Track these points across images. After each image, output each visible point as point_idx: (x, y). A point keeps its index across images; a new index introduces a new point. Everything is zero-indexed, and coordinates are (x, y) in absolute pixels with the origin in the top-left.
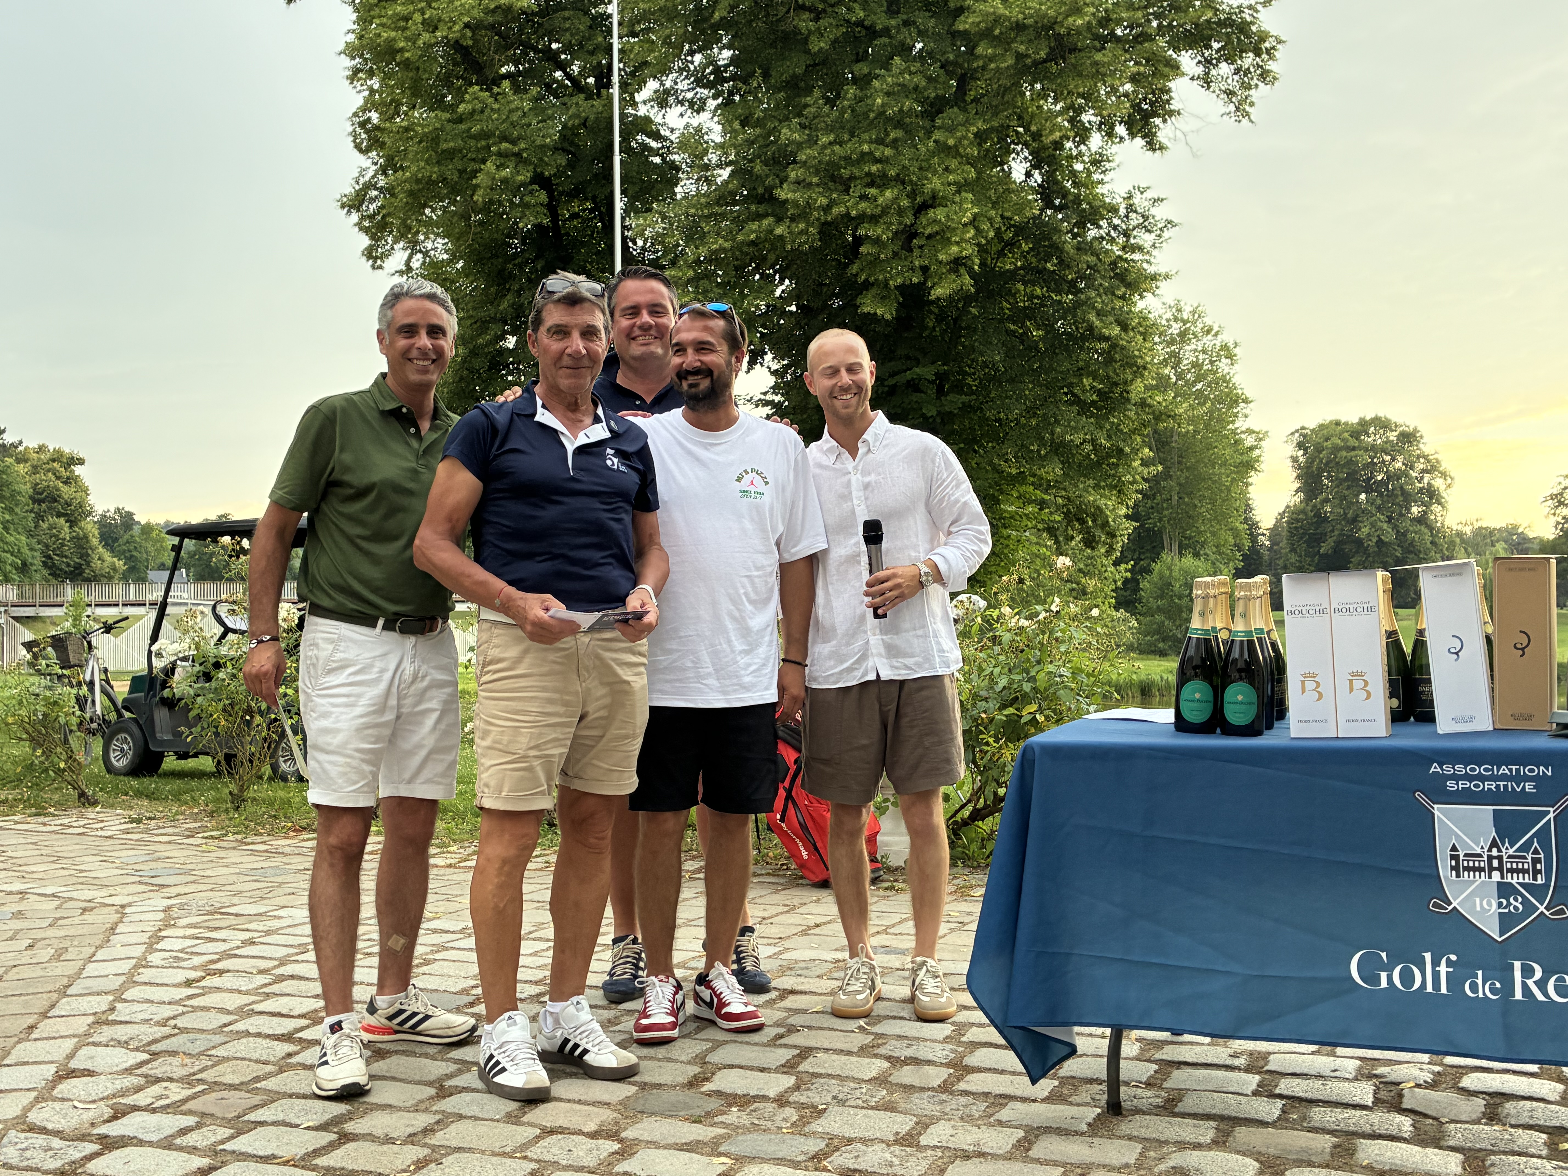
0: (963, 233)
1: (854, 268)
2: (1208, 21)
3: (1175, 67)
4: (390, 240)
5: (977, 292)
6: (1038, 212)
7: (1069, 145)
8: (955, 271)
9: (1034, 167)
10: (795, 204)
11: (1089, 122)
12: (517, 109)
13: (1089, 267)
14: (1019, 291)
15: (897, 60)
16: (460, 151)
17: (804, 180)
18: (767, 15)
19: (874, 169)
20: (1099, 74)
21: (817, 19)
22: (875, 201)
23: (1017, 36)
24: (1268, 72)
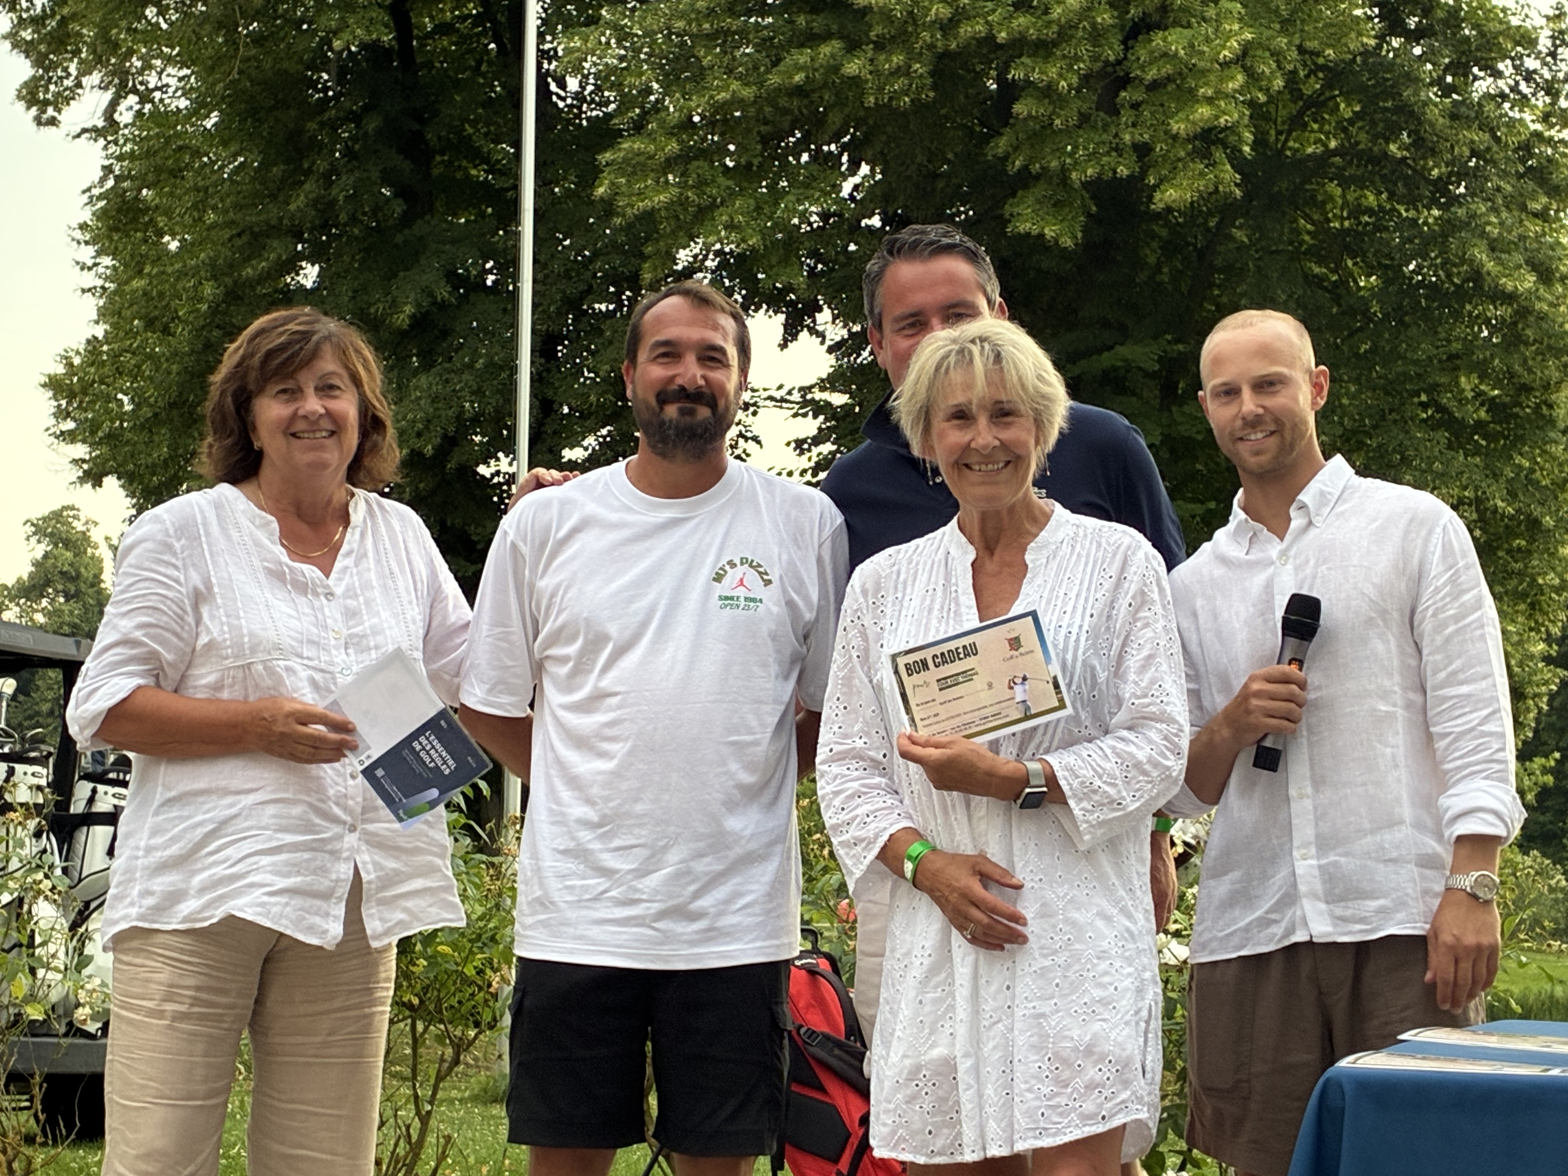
0: (1222, 80)
1: (1002, 144)
4: (73, 69)
5: (1248, 196)
6: (1372, 42)
8: (1205, 155)
10: (886, 14)
13: (1474, 153)
14: (1331, 198)
22: (1046, 12)
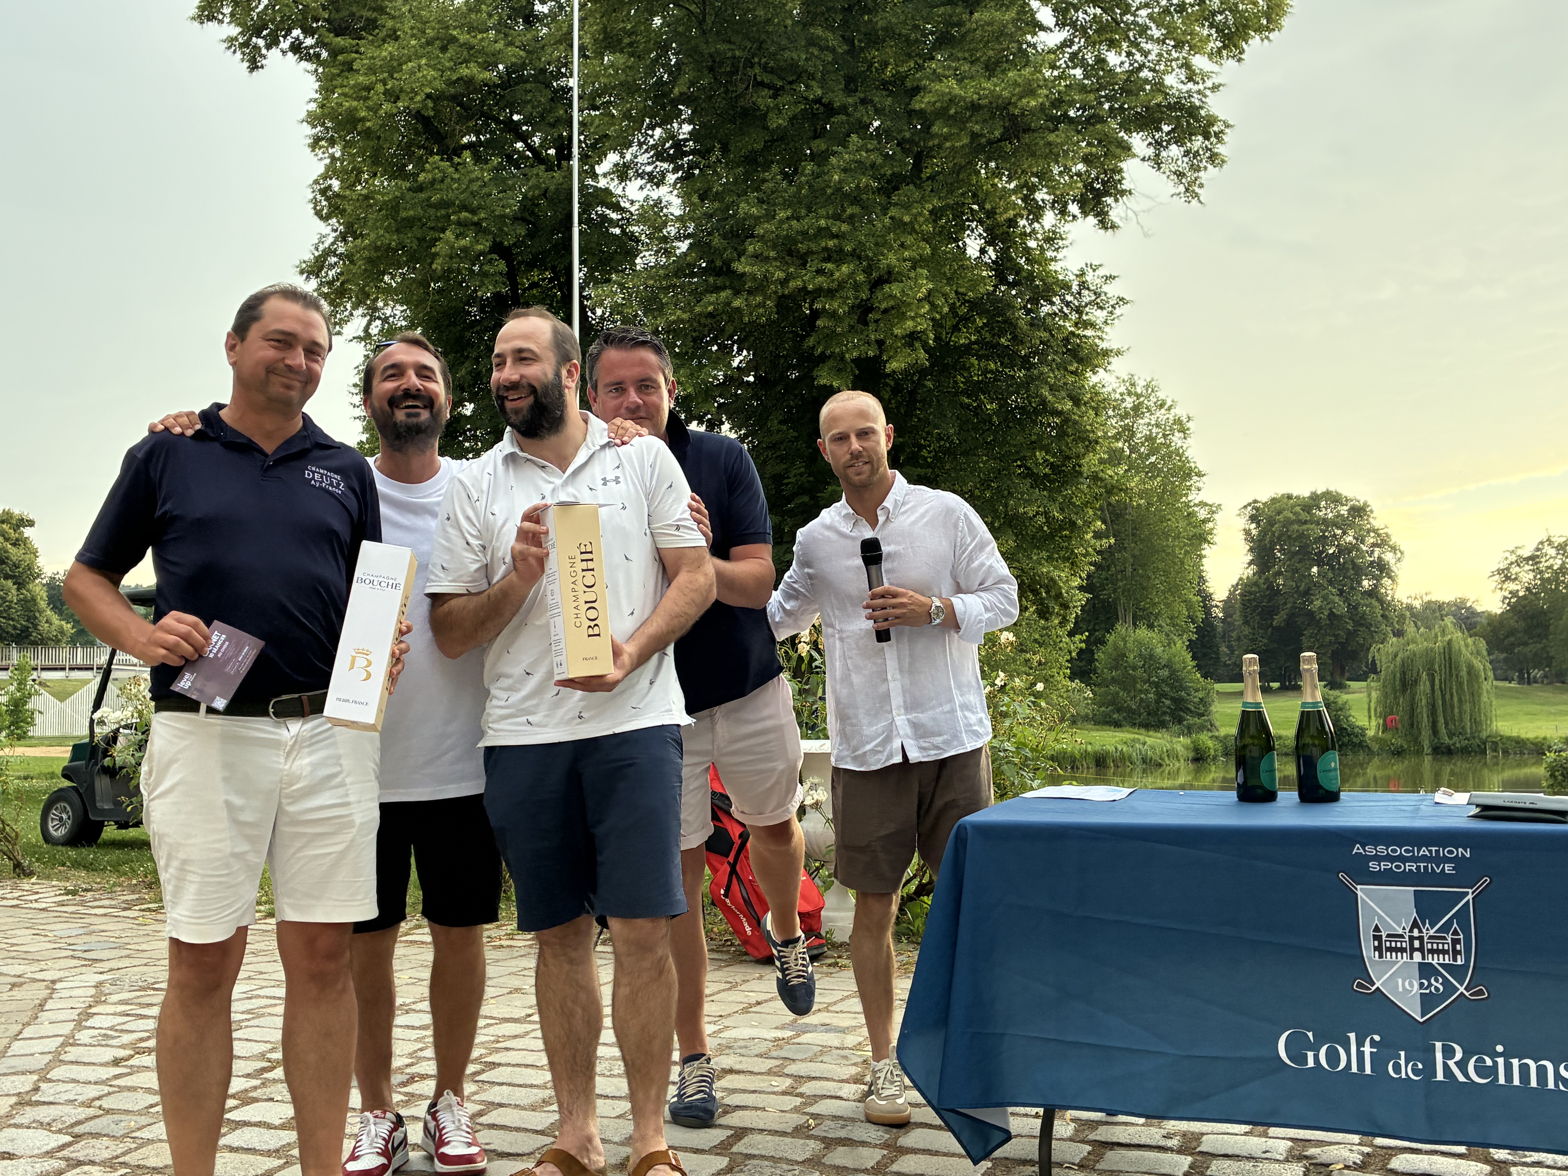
0: (919, 308)
1: (811, 341)
2: (1159, 105)
3: (1127, 148)
4: (349, 306)
5: (932, 365)
6: (991, 288)
7: (1022, 222)
8: (911, 345)
9: (988, 243)
10: (753, 277)
11: (1043, 200)
12: (478, 179)
13: (1041, 342)
14: (973, 365)
15: (854, 137)
16: (420, 220)
17: (762, 254)
18: (727, 92)
19: (831, 243)
20: (1053, 154)
21: (775, 96)
22: (832, 275)
23: (971, 116)
24: (1217, 154)
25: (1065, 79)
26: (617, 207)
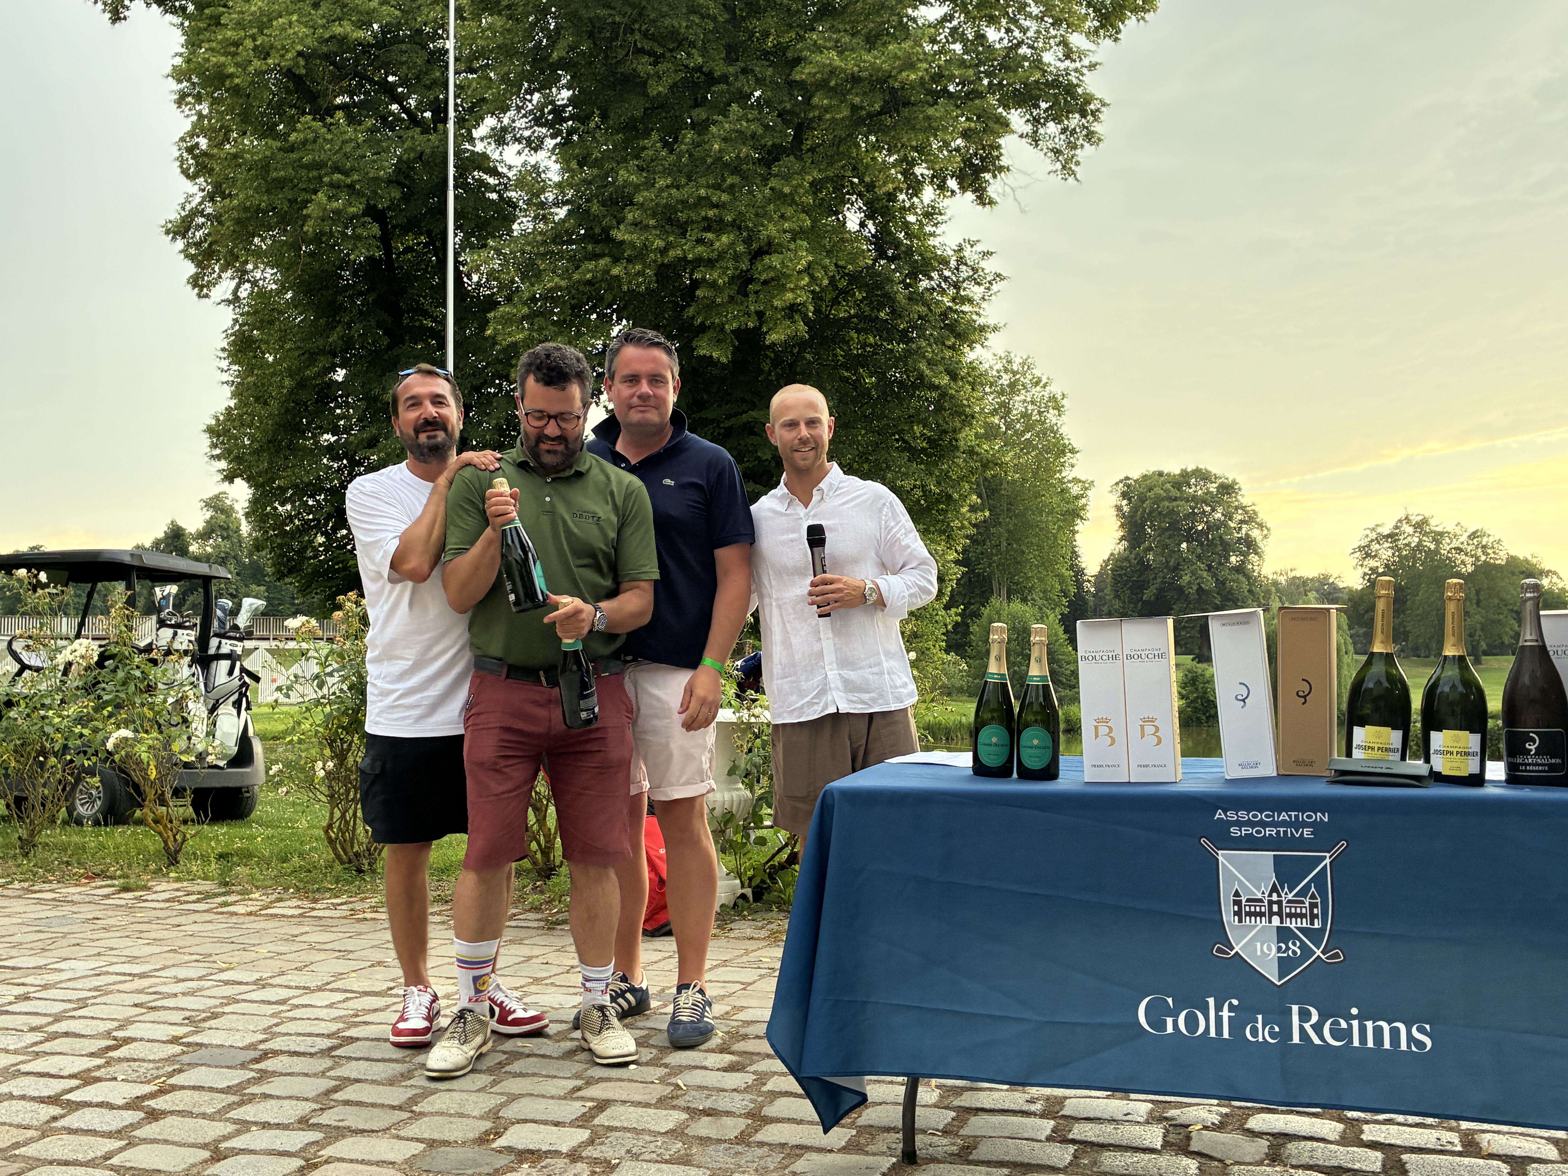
0: (798, 280)
1: (691, 311)
2: (1037, 82)
3: (1005, 125)
4: (217, 269)
5: (812, 338)
6: (870, 262)
7: (902, 197)
8: (791, 317)
9: (868, 217)
10: (632, 245)
11: (922, 175)
12: (351, 140)
13: (920, 318)
14: (852, 339)
15: (735, 107)
16: (291, 181)
17: (641, 222)
18: (607, 57)
19: (711, 213)
20: (932, 128)
21: (655, 64)
22: (712, 245)
23: (852, 88)
24: (1093, 133)
25: (945, 54)
26: (494, 172)
